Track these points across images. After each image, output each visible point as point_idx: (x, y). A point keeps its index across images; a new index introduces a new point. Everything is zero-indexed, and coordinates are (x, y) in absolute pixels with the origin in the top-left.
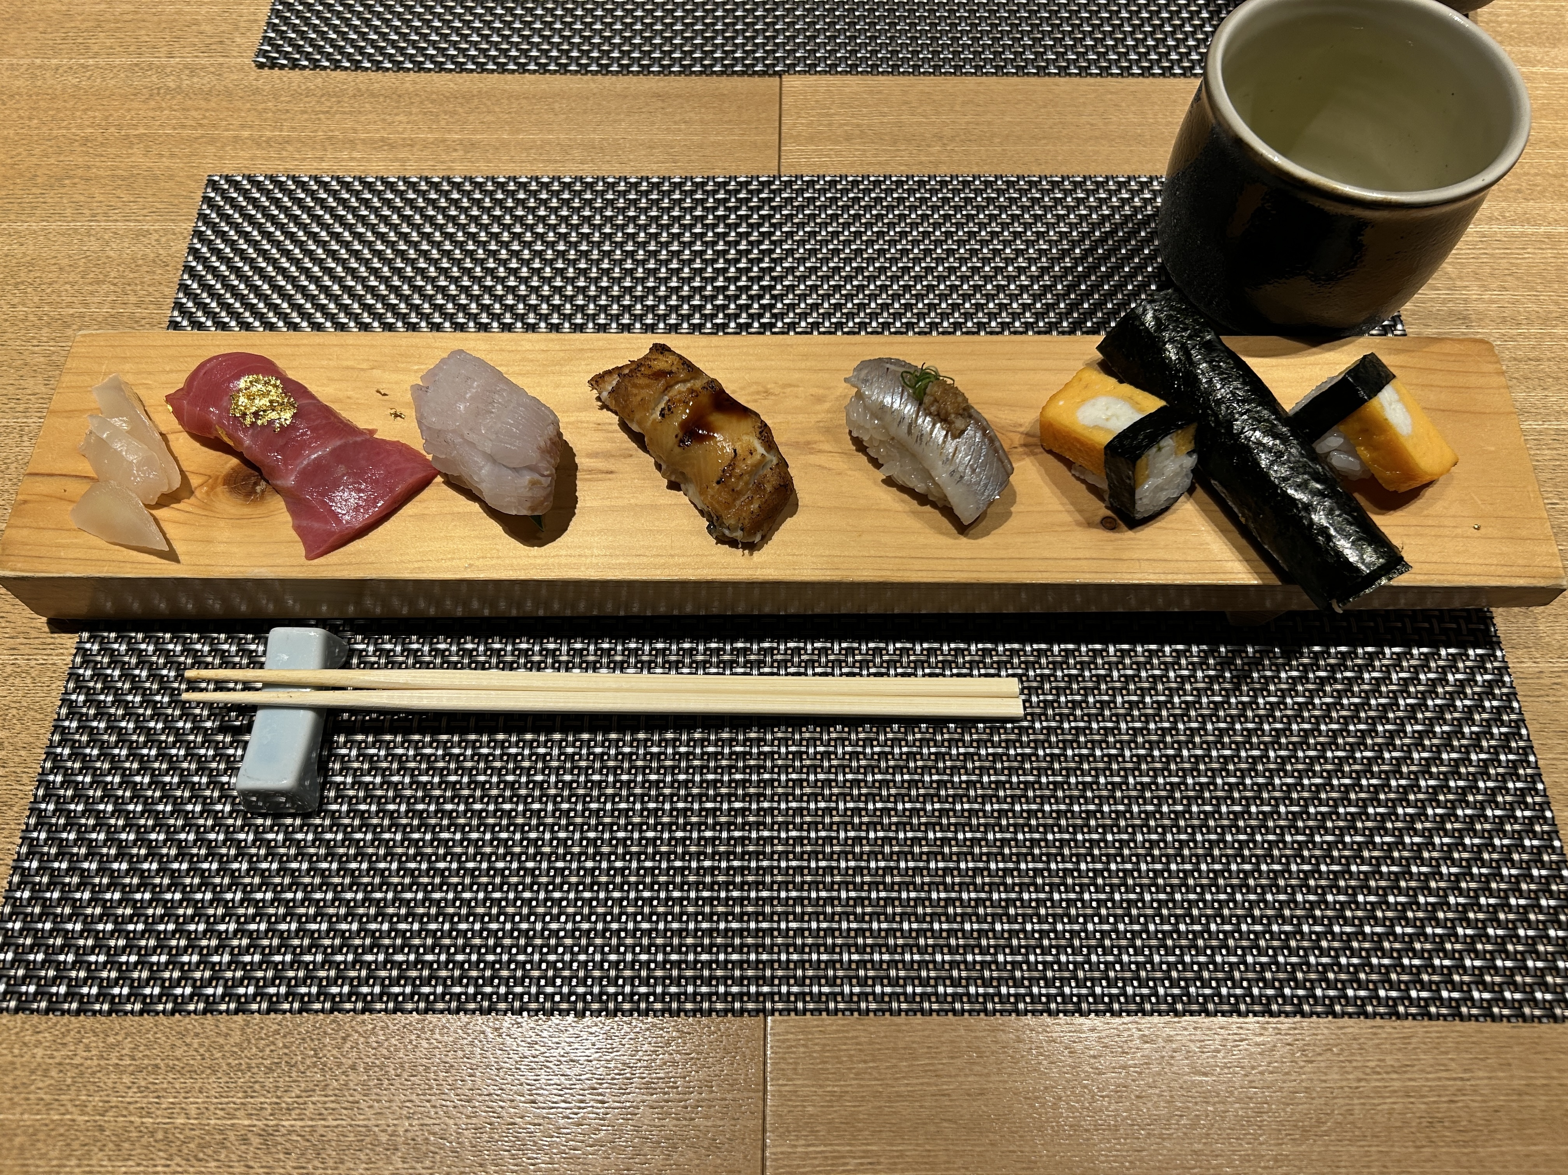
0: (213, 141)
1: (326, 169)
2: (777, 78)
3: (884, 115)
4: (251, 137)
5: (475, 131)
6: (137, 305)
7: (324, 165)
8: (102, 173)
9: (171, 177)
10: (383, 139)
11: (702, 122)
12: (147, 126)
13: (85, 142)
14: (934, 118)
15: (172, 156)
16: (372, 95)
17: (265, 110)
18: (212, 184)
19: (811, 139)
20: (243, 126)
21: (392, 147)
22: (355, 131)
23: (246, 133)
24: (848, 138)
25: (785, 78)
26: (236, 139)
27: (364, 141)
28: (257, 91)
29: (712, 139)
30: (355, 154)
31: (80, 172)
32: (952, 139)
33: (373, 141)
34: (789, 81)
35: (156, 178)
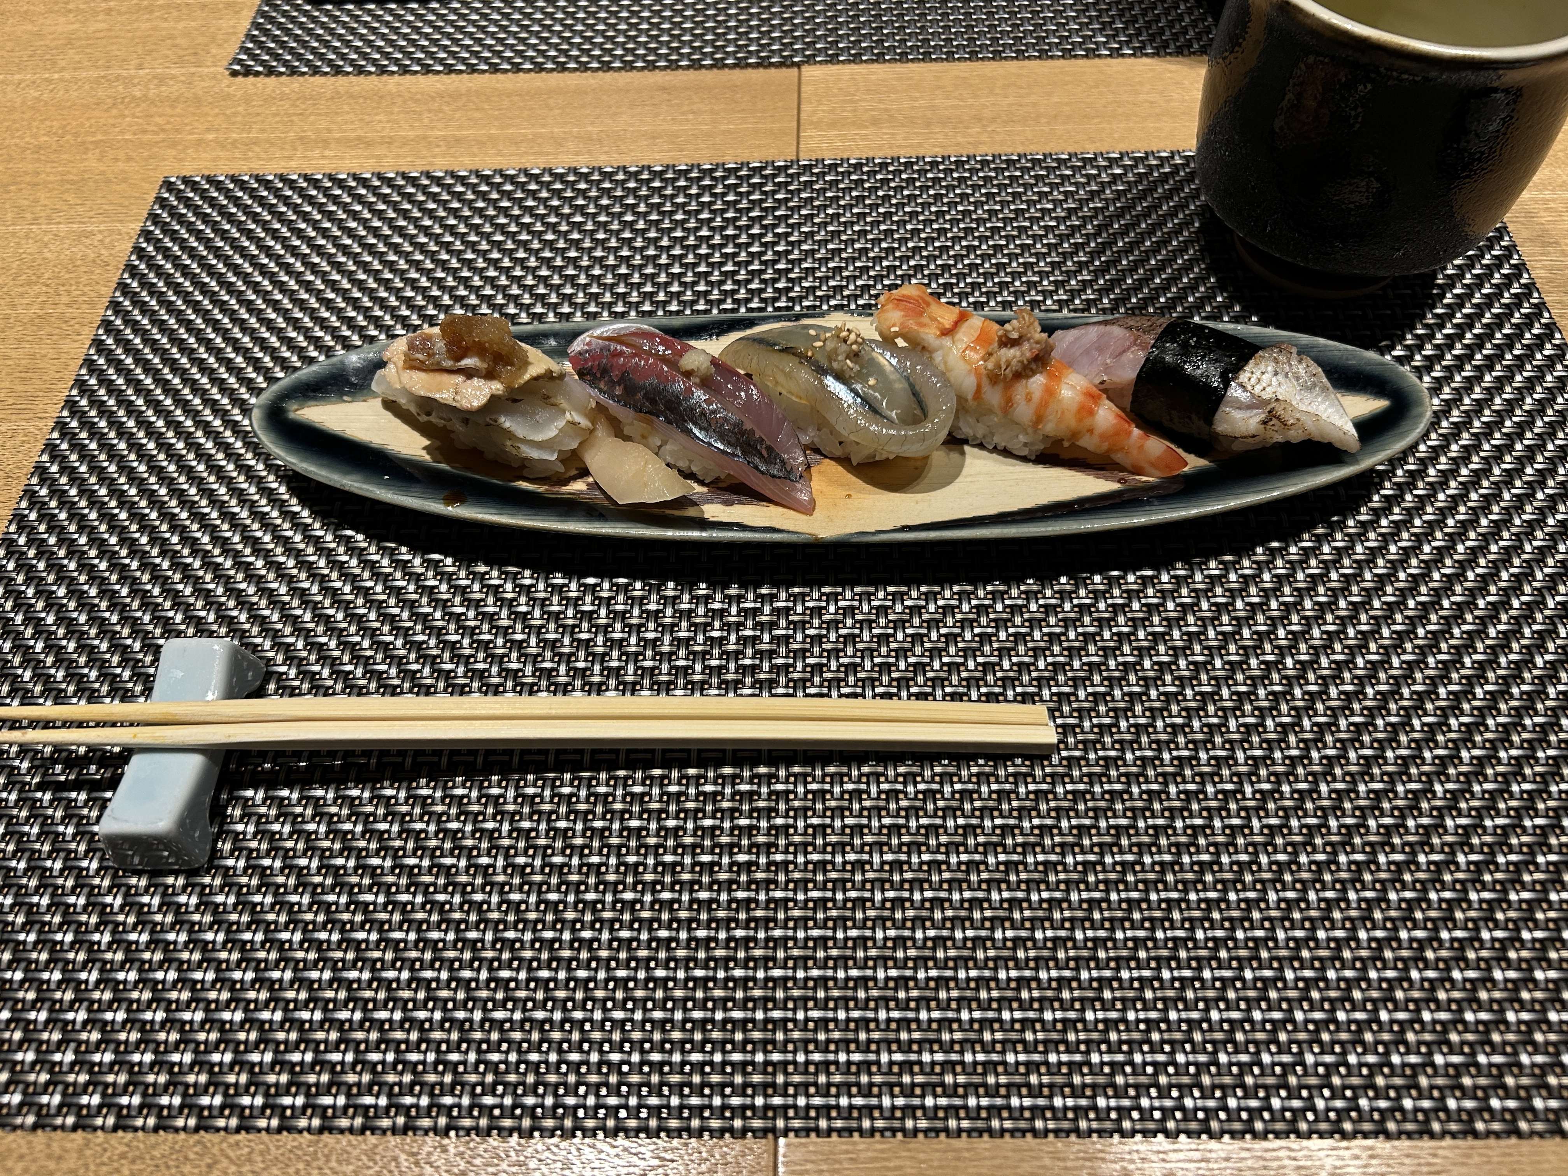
0: (174, 144)
1: (294, 168)
2: (795, 70)
3: (916, 99)
4: (216, 140)
5: (461, 128)
6: (69, 305)
7: (293, 164)
8: (51, 178)
9: (125, 180)
10: (359, 138)
11: (712, 112)
12: (105, 133)
13: (38, 149)
14: (970, 101)
15: (129, 159)
16: (352, 96)
17: (235, 114)
18: (168, 185)
19: (833, 125)
20: (208, 130)
21: (369, 144)
22: (329, 130)
23: (211, 136)
24: (875, 122)
25: (805, 69)
26: (200, 142)
27: (338, 141)
28: (229, 97)
29: (723, 127)
30: (327, 153)
31: (28, 179)
32: (993, 120)
33: (348, 140)
34: (808, 71)
35: (108, 181)
